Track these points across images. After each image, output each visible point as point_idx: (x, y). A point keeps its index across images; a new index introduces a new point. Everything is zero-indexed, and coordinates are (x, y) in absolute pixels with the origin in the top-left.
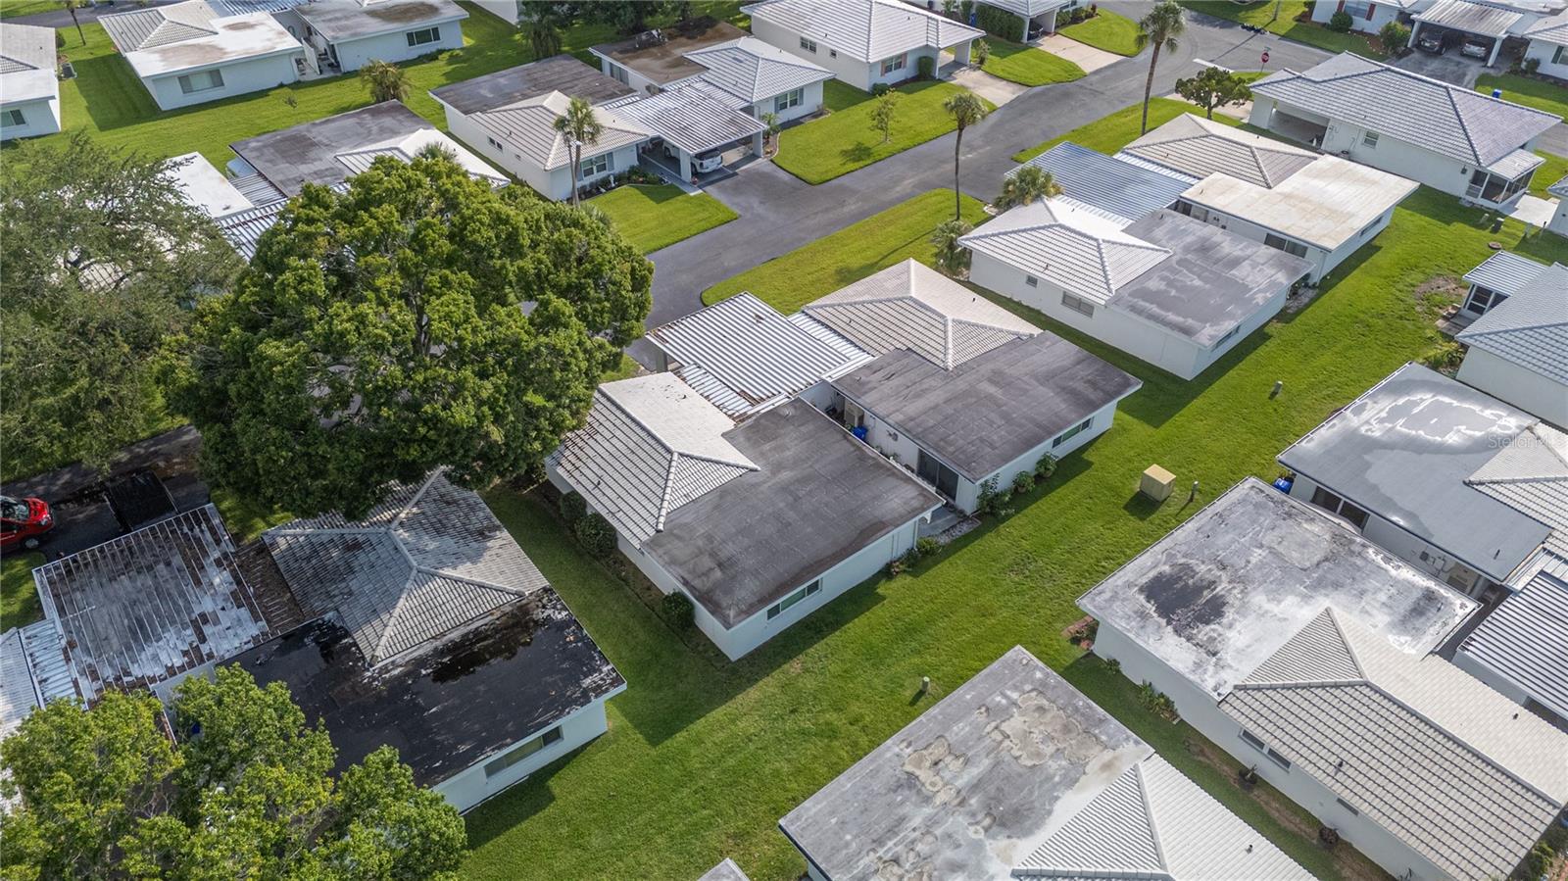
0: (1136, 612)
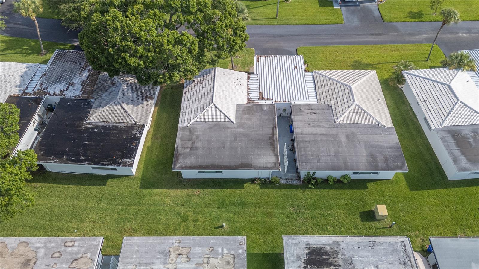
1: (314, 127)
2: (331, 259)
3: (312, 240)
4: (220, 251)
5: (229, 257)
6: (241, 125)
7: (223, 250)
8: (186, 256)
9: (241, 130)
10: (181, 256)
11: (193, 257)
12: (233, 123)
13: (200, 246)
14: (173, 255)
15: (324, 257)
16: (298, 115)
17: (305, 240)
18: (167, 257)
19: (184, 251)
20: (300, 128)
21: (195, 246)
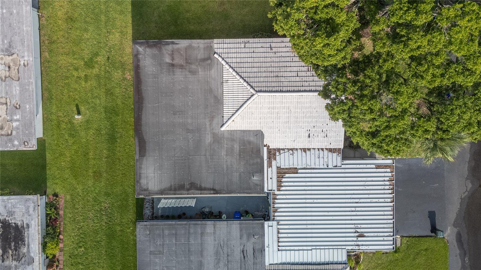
0: (14, 212)
1: (217, 253)
2: (10, 252)
3: (33, 231)
4: (15, 118)
5: (9, 129)
6: (218, 139)
7: (17, 120)
8: (7, 76)
9: (208, 139)
10: (7, 69)
11: (6, 85)
12: (221, 127)
13: (21, 91)
14: (8, 59)
15: (13, 244)
16: (241, 230)
17: (33, 222)
18: (6, 52)
19: (14, 73)
20: (215, 230)
21: (21, 85)
